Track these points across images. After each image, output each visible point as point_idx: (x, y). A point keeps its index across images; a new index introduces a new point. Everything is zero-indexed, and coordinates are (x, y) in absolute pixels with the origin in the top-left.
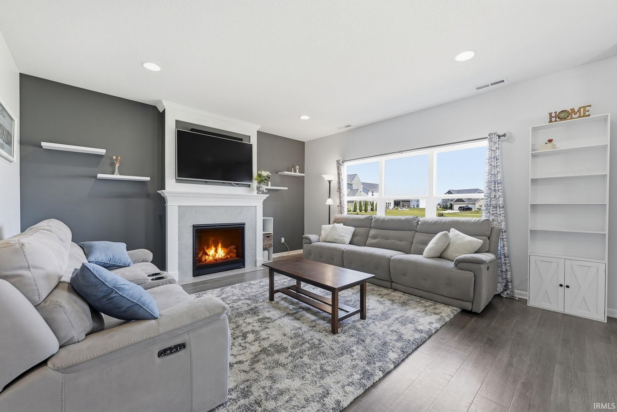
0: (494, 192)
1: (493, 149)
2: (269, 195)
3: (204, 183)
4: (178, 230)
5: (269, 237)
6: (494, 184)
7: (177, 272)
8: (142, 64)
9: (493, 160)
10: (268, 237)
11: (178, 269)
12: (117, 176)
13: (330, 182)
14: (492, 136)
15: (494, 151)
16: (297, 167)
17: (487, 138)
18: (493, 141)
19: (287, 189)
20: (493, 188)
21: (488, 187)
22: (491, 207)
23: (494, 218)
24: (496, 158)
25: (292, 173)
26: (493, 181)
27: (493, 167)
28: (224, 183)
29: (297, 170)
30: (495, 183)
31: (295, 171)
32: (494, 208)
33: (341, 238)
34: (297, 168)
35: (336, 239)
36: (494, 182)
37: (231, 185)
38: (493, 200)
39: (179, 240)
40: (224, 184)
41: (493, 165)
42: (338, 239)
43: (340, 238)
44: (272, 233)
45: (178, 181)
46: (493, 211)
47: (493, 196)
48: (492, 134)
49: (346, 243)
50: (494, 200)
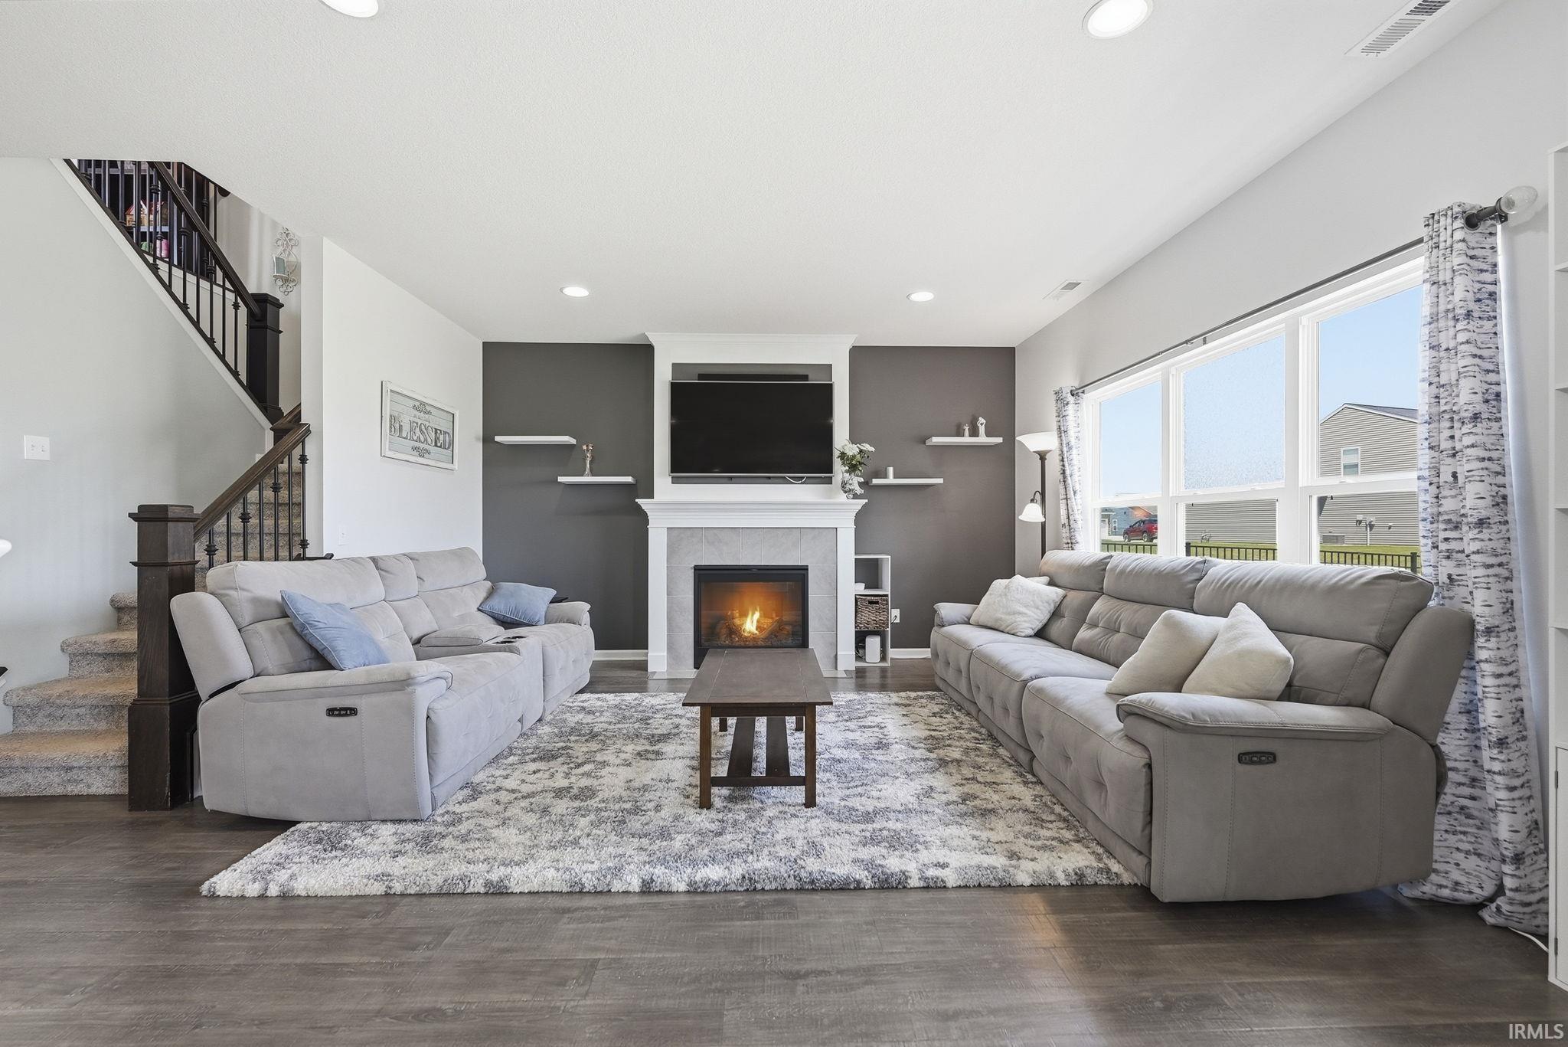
0: (1449, 460)
1: (1441, 278)
2: (867, 501)
3: (726, 480)
4: (668, 575)
5: (877, 603)
6: (1448, 424)
7: (665, 654)
8: (561, 290)
9: (1442, 324)
10: (871, 603)
11: (668, 648)
12: (587, 479)
13: (1042, 456)
14: (1436, 226)
15: (1445, 284)
16: (982, 420)
17: (1420, 241)
18: (1442, 245)
19: (942, 482)
20: (1445, 445)
21: (1428, 442)
22: (1442, 526)
23: (1455, 571)
24: (1450, 315)
25: (967, 440)
26: (1444, 412)
27: (1443, 354)
28: (769, 478)
29: (982, 429)
30: (1452, 419)
31: (974, 433)
32: (1450, 526)
33: (1009, 619)
34: (982, 424)
35: (997, 620)
36: (1447, 416)
37: (785, 481)
38: (1445, 492)
39: (669, 593)
40: (770, 481)
41: (1444, 346)
42: (1000, 619)
43: (1007, 617)
44: (889, 593)
45: (675, 481)
46: (1446, 539)
47: (1446, 476)
48: (1436, 217)
49: (1018, 634)
50: (1453, 492)
